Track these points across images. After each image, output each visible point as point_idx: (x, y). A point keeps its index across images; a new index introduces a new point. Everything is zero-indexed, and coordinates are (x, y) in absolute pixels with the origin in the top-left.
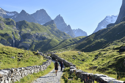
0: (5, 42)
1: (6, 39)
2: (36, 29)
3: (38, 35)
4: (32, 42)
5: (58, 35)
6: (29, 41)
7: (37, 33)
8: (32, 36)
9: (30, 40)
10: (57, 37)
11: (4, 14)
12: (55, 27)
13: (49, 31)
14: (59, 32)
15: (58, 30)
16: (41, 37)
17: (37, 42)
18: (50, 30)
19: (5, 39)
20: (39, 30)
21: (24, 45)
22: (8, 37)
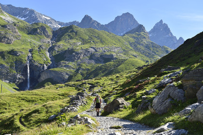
0: (4, 71)
1: (7, 63)
2: (96, 40)
3: (96, 51)
4: (77, 67)
5: (151, 52)
6: (67, 66)
7: (94, 48)
8: (77, 54)
9: (71, 64)
10: (148, 56)
11: (55, 26)
12: (145, 38)
13: (129, 46)
14: (153, 46)
15: (152, 43)
16: (101, 56)
17: (90, 68)
18: (131, 44)
19: (4, 64)
20: (102, 42)
21: (52, 76)
22: (15, 57)
